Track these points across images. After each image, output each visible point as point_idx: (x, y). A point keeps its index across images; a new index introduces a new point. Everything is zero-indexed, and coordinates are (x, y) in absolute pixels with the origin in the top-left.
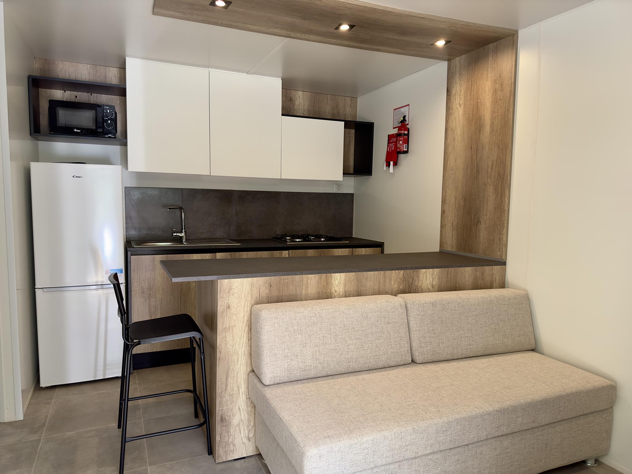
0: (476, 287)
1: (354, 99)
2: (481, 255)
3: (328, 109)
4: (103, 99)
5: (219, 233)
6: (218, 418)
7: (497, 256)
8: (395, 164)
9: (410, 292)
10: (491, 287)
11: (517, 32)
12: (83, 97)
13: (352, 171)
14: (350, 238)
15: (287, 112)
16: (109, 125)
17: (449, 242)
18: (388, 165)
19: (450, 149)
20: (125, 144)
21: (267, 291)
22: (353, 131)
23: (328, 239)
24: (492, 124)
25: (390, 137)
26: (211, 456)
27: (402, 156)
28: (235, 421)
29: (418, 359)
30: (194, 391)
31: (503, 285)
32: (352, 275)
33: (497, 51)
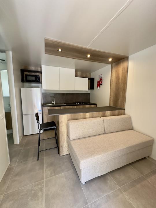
0: (118, 115)
1: (90, 74)
2: (119, 107)
3: (85, 76)
4: (38, 74)
5: (62, 102)
6: (60, 146)
7: (123, 108)
8: (99, 87)
9: (104, 117)
10: (122, 115)
11: (128, 56)
12: (33, 74)
13: (90, 88)
14: (89, 103)
15: (76, 76)
16: (38, 80)
17: (111, 104)
18: (98, 87)
19: (112, 84)
20: (42, 84)
21: (71, 117)
22: (90, 80)
23: (85, 103)
24: (122, 78)
25: (98, 81)
26: (59, 154)
27: (101, 85)
28: (64, 147)
29: (106, 132)
30: (56, 138)
31: (124, 114)
32: (91, 113)
33: (123, 61)
